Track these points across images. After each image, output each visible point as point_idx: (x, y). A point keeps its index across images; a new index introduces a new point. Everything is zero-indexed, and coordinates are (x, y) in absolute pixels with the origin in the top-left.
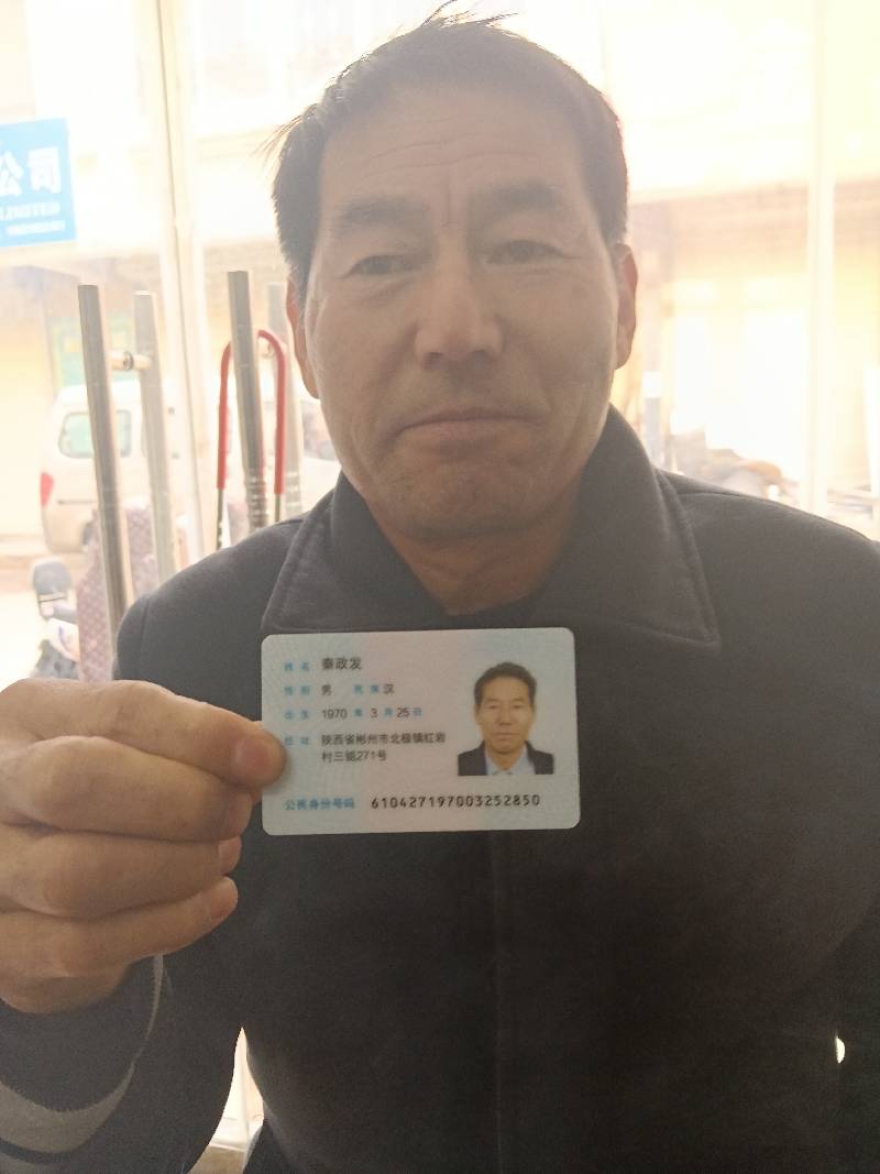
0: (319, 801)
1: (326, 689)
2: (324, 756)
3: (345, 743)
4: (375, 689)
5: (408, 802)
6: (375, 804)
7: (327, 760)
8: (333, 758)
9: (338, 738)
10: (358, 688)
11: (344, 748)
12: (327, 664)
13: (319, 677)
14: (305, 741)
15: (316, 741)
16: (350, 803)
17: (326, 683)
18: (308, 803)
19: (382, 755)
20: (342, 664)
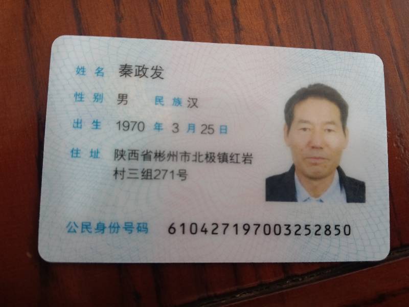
0: (107, 225)
1: (123, 98)
2: (116, 172)
3: (141, 158)
4: (177, 102)
5: (210, 228)
6: (172, 229)
7: (119, 177)
8: (127, 174)
9: (133, 153)
10: (159, 100)
11: (140, 165)
12: (125, 70)
13: (114, 84)
14: (95, 154)
15: (107, 156)
16: (143, 228)
17: (122, 92)
18: (94, 225)
19: (183, 174)
20: (141, 71)
